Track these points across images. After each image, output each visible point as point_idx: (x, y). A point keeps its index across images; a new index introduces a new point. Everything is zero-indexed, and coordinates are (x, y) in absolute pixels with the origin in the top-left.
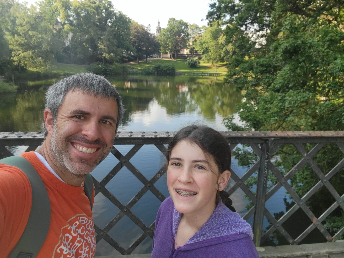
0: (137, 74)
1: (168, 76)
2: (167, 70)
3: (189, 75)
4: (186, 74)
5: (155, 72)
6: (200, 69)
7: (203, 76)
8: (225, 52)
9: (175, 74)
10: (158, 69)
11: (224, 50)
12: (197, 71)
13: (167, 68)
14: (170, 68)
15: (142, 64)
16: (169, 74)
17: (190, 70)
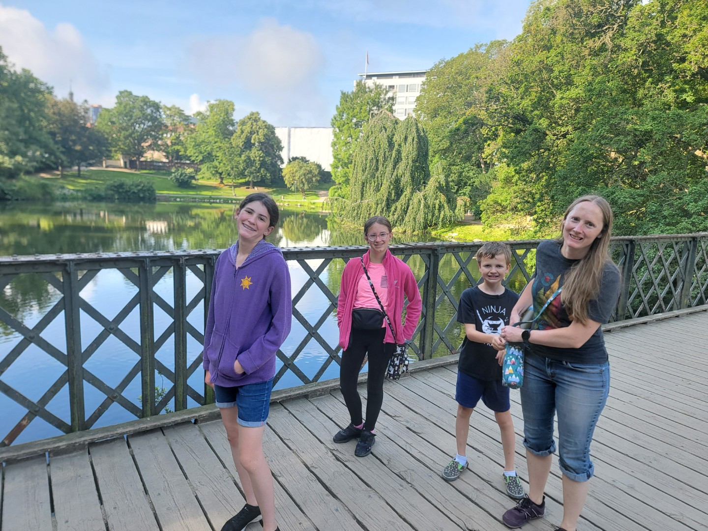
0: (74, 199)
1: (142, 203)
2: (139, 191)
3: (184, 201)
4: (178, 200)
5: (113, 195)
6: (201, 191)
7: (211, 203)
8: (245, 161)
9: (155, 199)
10: (121, 190)
11: (243, 157)
12: (197, 194)
13: (140, 188)
14: (145, 188)
15: (72, 179)
16: (143, 199)
17: (181, 192)
